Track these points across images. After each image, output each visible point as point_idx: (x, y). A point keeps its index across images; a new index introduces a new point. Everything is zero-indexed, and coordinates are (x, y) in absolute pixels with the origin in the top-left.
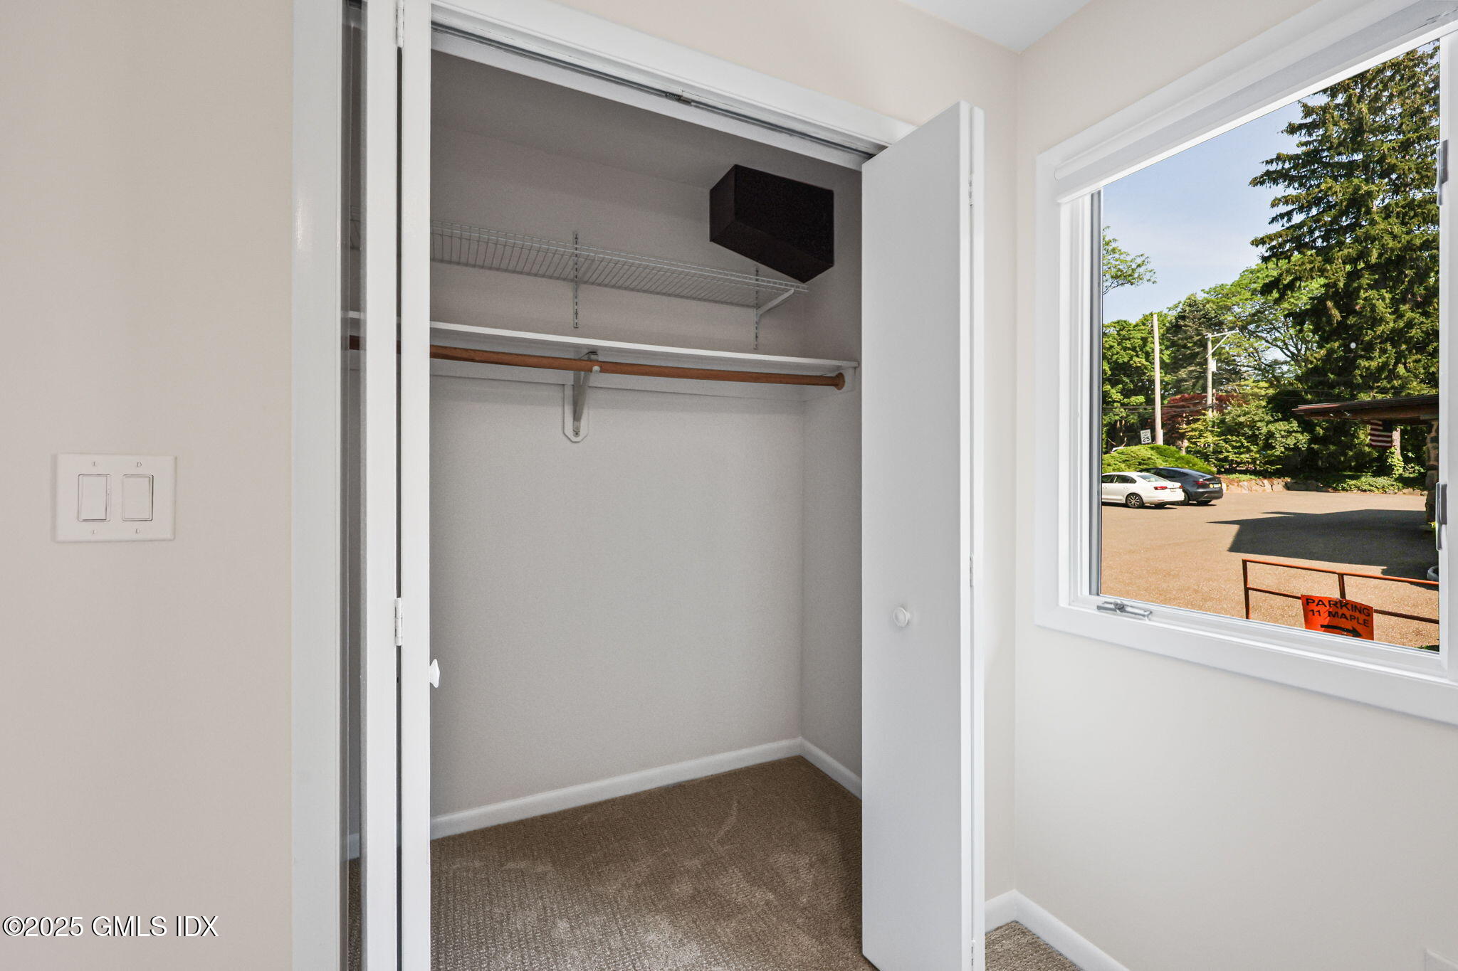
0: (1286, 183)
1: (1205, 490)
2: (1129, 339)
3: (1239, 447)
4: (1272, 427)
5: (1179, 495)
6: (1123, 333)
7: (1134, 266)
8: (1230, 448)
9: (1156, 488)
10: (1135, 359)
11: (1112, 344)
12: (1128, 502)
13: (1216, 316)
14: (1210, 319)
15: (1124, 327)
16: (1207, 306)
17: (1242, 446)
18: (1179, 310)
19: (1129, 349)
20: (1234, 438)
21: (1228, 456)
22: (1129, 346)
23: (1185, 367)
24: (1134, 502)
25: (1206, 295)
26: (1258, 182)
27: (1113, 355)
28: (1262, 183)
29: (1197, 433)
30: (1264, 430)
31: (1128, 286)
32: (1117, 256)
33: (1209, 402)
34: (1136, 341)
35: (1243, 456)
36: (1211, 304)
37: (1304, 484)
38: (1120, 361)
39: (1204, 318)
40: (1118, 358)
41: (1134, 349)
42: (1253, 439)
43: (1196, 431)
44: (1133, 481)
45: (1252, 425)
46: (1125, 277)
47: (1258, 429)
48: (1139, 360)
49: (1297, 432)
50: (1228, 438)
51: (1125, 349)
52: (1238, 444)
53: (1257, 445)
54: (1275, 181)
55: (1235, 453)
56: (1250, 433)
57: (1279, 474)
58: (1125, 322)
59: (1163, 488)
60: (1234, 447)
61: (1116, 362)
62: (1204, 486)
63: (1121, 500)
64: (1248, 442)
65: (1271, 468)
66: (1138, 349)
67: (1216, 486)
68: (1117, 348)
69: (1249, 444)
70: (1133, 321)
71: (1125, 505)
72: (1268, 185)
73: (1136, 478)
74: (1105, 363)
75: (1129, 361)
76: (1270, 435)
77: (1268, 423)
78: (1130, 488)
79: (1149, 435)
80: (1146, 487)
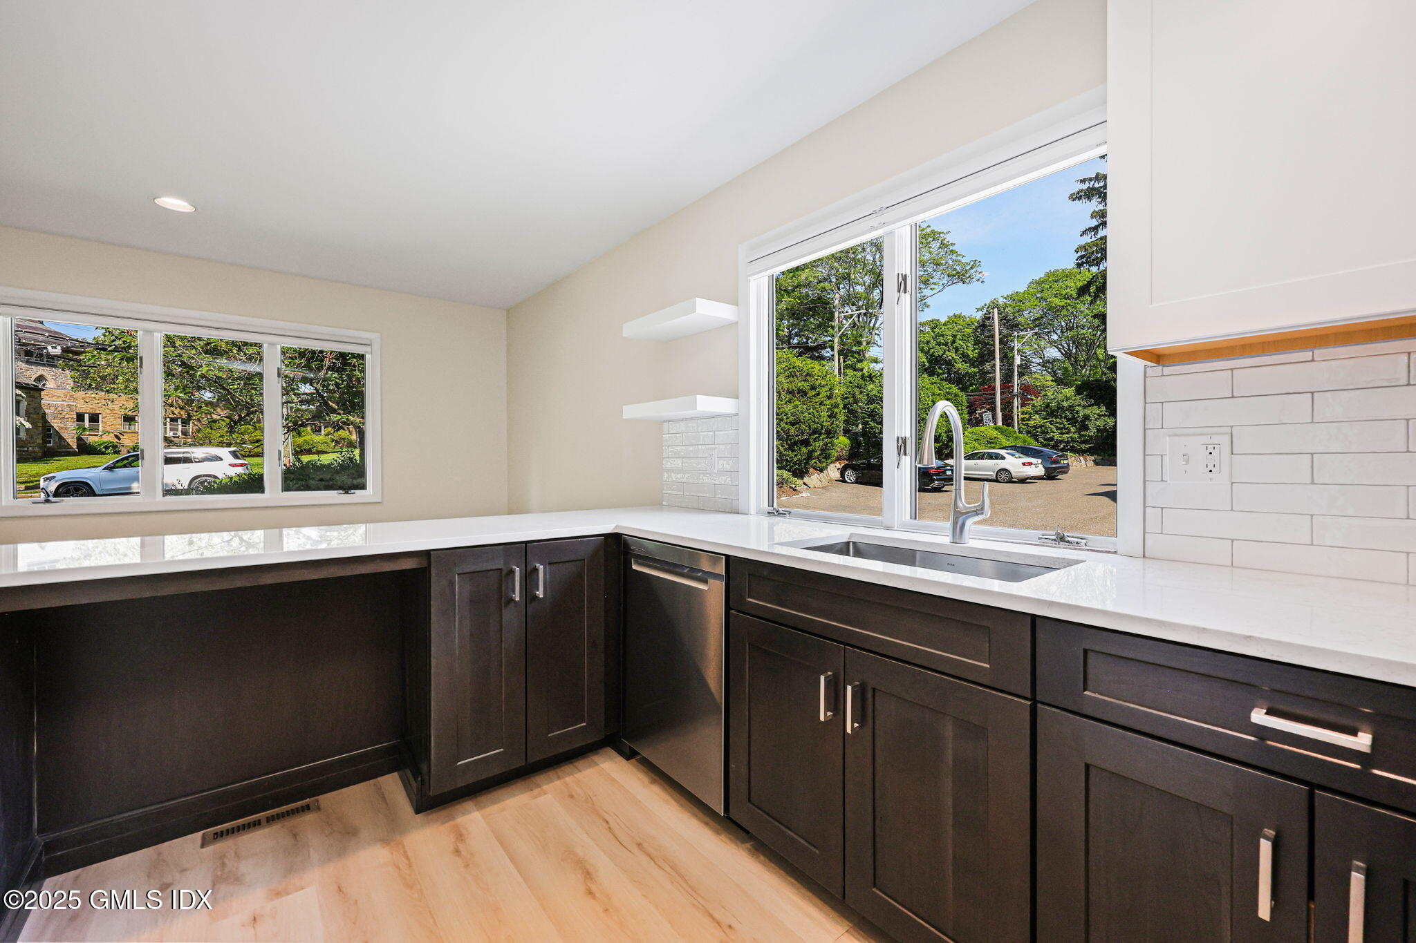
0: (1100, 200)
1: (1057, 466)
2: (943, 336)
3: (1061, 429)
4: (1087, 411)
5: (1040, 471)
6: (936, 330)
7: (968, 268)
8: (1054, 430)
9: (1024, 464)
10: (947, 353)
11: (929, 339)
12: (999, 477)
13: (1014, 319)
14: (1008, 321)
15: (937, 326)
16: (1007, 309)
17: (1064, 427)
18: (985, 312)
19: (943, 344)
20: (1058, 420)
21: (1054, 436)
22: (942, 341)
23: (990, 362)
24: (1004, 477)
25: (1005, 300)
26: (1076, 197)
27: (929, 349)
28: (1080, 198)
29: (1027, 416)
30: (1081, 414)
31: (960, 284)
32: (954, 257)
33: (1015, 391)
34: (948, 337)
35: (1065, 436)
36: (1010, 308)
37: (1108, 460)
38: (936, 354)
39: (1005, 319)
40: (934, 352)
41: (946, 344)
42: (1073, 421)
43: (1026, 414)
44: (1003, 458)
45: (1071, 408)
46: (960, 276)
47: (1077, 412)
48: (950, 354)
49: (1105, 415)
50: (1053, 421)
51: (939, 344)
52: (1061, 426)
53: (1075, 426)
54: (1089, 198)
55: (1059, 434)
56: (1070, 416)
57: (1090, 451)
58: (938, 321)
59: (1030, 464)
60: (1058, 429)
61: (932, 355)
62: (1056, 462)
63: (991, 475)
64: (1069, 424)
65: (1083, 447)
66: (949, 345)
67: (1066, 462)
68: (933, 343)
69: (1070, 426)
70: (943, 319)
71: (996, 481)
72: (1084, 201)
73: (1006, 455)
74: (922, 355)
75: (943, 355)
76: (1087, 417)
77: (1085, 407)
78: (1000, 464)
79: (991, 417)
80: (1014, 464)
